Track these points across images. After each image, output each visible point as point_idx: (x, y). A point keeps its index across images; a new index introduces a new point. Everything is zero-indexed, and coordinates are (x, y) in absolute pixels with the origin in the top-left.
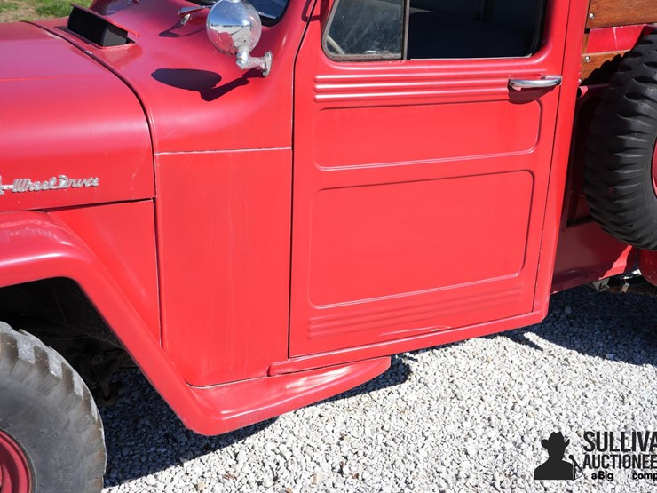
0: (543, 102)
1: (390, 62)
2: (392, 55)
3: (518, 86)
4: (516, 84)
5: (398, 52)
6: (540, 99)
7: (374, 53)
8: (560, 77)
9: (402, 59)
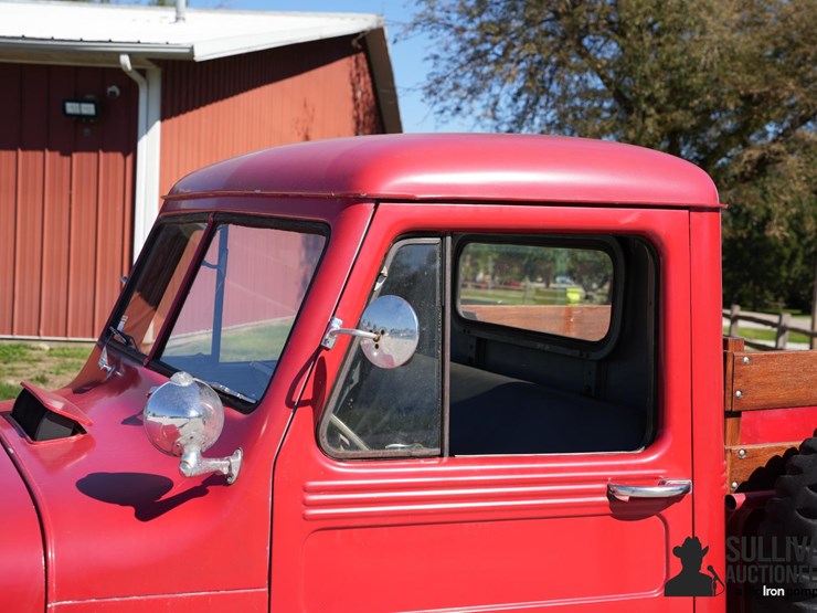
0: (668, 519)
1: (422, 461)
2: (426, 451)
3: (624, 495)
4: (620, 491)
5: (434, 447)
6: (662, 513)
7: (399, 447)
8: (688, 481)
9: (441, 456)
